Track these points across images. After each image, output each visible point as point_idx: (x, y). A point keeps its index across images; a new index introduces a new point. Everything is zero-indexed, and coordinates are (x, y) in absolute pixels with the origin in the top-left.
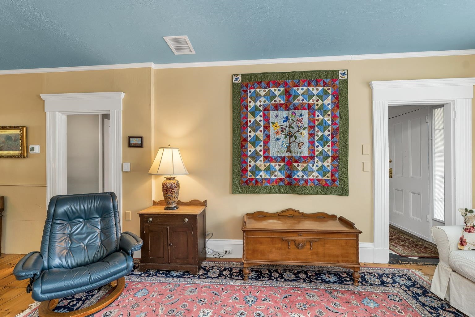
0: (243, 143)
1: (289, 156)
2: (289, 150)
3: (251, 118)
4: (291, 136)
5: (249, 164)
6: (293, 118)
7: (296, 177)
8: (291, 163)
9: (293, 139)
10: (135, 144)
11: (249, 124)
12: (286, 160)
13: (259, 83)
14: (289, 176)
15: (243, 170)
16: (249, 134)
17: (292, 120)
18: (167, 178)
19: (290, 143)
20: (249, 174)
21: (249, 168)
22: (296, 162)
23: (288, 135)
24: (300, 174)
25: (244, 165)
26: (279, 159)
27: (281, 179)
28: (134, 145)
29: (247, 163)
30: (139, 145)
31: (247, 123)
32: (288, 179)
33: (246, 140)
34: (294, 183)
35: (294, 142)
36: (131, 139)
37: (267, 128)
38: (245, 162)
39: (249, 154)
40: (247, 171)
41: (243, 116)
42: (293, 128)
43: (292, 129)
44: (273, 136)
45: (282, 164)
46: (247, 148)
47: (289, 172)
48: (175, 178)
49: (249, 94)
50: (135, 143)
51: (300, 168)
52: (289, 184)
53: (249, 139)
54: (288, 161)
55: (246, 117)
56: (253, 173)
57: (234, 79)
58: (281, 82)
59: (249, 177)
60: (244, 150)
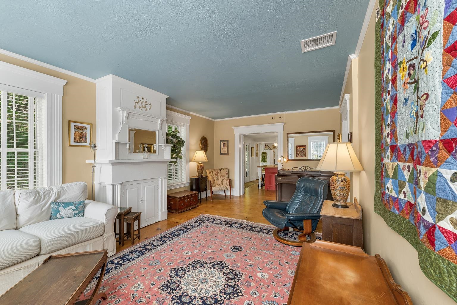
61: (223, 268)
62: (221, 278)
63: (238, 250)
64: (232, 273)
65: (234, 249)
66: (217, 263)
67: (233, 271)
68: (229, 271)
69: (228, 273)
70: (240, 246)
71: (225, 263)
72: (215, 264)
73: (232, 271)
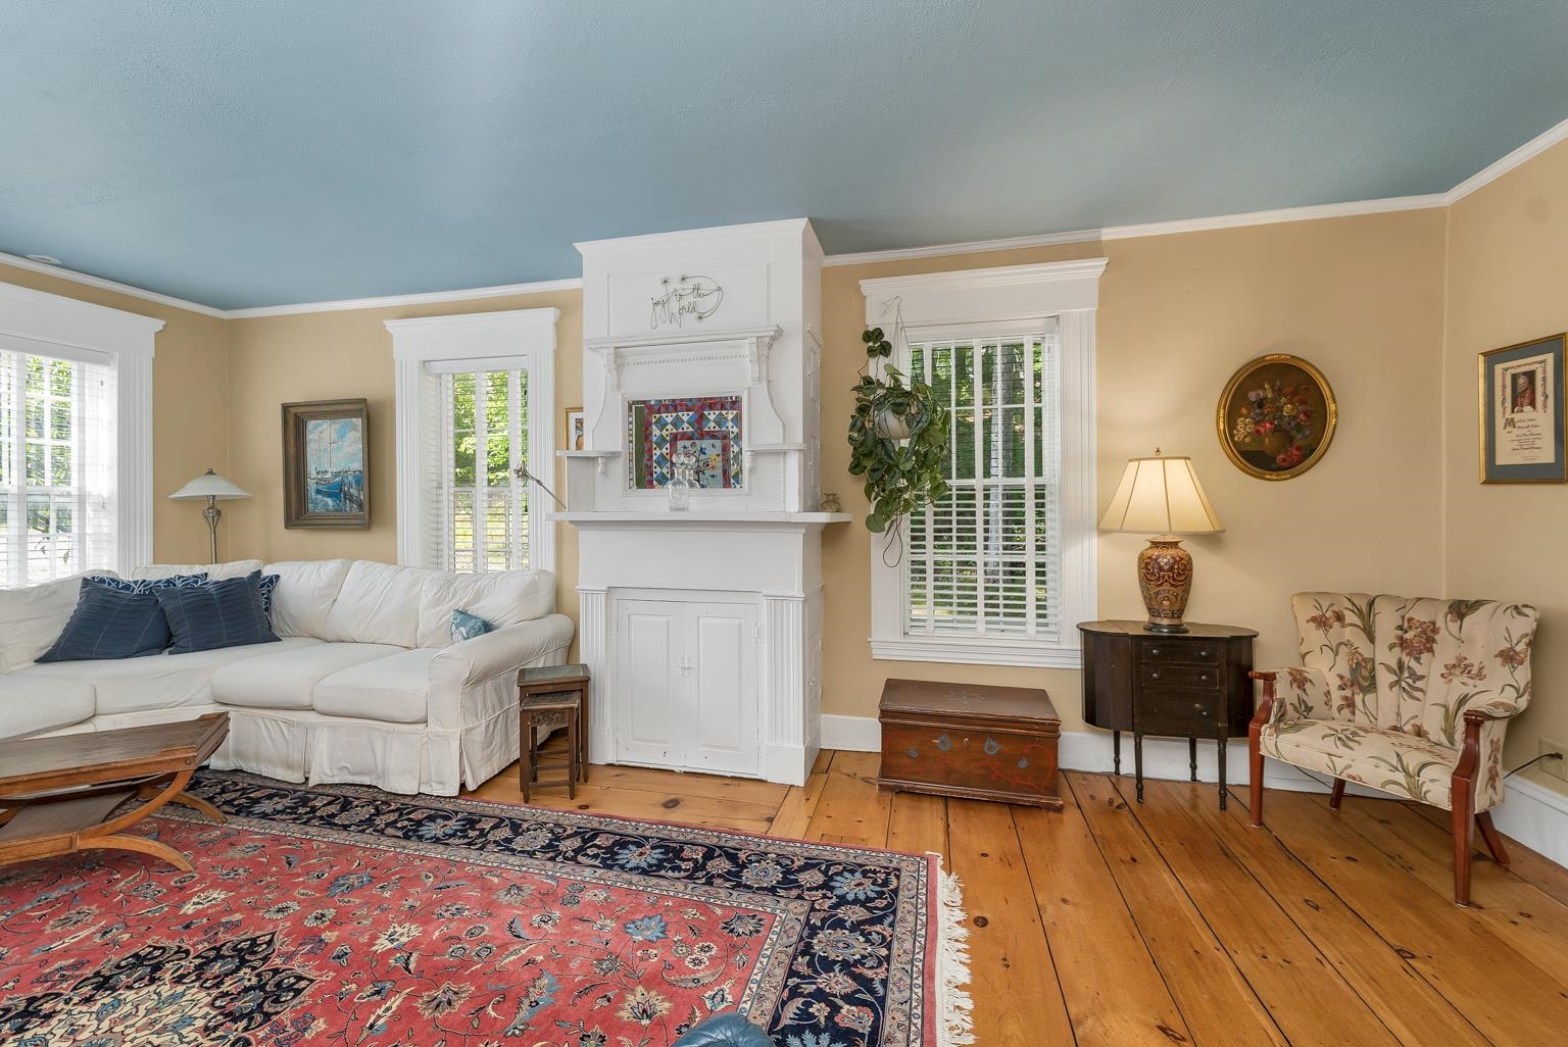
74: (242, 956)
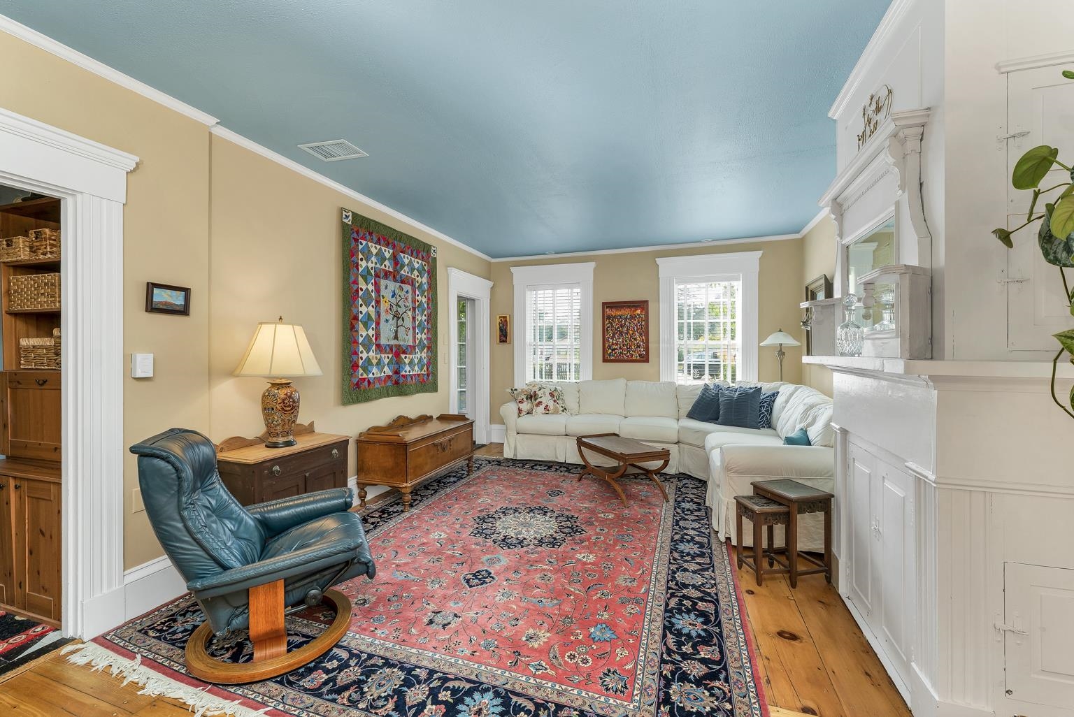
0: (354, 322)
1: (396, 345)
2: (396, 337)
3: (362, 284)
4: (398, 318)
5: (360, 355)
6: (399, 293)
7: (403, 373)
8: (399, 354)
9: (400, 322)
10: (166, 304)
11: (361, 293)
12: (394, 350)
13: (371, 234)
14: (397, 372)
15: (353, 366)
16: (360, 309)
17: (399, 296)
18: (272, 384)
19: (398, 327)
20: (361, 371)
21: (361, 362)
22: (404, 352)
23: (395, 316)
24: (408, 368)
25: (355, 357)
26: (388, 349)
27: (389, 377)
28: (165, 307)
29: (358, 355)
30: (178, 308)
31: (357, 291)
32: (395, 377)
33: (356, 318)
34: (401, 381)
35: (402, 326)
36: (156, 291)
37: (378, 302)
38: (356, 353)
39: (361, 340)
40: (358, 366)
41: (352, 278)
42: (400, 307)
43: (399, 309)
44: (383, 316)
45: (390, 356)
46: (357, 331)
47: (396, 367)
48: (289, 383)
49: (360, 247)
50: (166, 302)
51: (407, 361)
52: (397, 383)
53: (360, 316)
54: (396, 352)
55: (356, 282)
56: (366, 370)
57: (344, 216)
58: (391, 241)
59: (360, 377)
60: (354, 333)
61: (503, 540)
62: (503, 528)
63: (474, 575)
64: (486, 535)
65: (487, 578)
66: (516, 547)
67: (485, 538)
68: (492, 536)
69: (493, 534)
70: (471, 586)
71: (502, 547)
72: (519, 543)
73: (487, 537)
74: (568, 519)
